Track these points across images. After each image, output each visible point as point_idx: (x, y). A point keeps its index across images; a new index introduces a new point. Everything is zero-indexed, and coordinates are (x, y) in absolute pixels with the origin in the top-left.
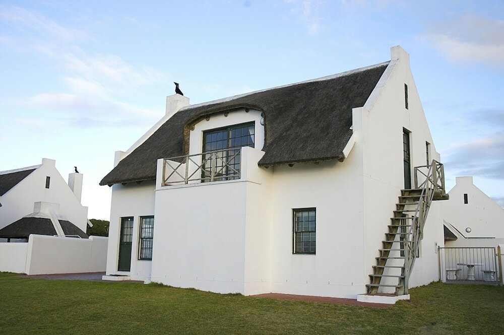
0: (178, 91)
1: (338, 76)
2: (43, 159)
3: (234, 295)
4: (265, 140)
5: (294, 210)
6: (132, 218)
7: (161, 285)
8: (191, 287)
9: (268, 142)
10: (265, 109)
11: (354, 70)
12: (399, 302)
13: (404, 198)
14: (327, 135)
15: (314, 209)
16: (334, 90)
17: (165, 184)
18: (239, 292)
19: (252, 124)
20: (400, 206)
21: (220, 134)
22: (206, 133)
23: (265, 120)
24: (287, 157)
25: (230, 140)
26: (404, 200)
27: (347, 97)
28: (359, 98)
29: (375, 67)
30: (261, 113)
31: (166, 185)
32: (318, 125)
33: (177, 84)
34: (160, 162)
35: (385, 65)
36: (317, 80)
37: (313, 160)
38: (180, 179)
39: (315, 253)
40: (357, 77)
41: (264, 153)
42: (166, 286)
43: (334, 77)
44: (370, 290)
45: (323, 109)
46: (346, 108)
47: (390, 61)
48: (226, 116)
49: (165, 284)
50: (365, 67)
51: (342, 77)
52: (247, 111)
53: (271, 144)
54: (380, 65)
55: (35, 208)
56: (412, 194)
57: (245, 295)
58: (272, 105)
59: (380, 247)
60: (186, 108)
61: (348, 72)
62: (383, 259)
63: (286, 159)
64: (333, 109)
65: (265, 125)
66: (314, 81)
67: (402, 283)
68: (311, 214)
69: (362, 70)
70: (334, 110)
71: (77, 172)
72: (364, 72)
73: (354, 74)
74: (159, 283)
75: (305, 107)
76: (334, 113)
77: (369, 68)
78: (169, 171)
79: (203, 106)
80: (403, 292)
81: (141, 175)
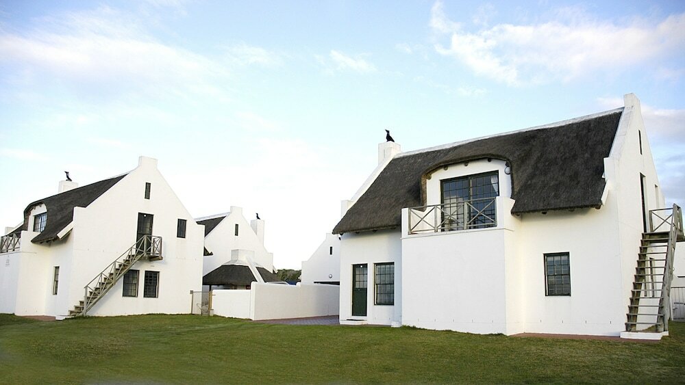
0: (389, 138)
1: (568, 123)
2: (231, 207)
3: (496, 335)
4: (513, 188)
5: (545, 255)
6: (365, 266)
7: (414, 328)
8: (447, 329)
9: (516, 190)
10: (511, 159)
11: (584, 117)
12: (663, 338)
13: (645, 241)
14: (578, 184)
15: (567, 254)
16: (568, 138)
17: (411, 232)
18: (500, 332)
19: (496, 173)
20: (643, 250)
21: (460, 183)
22: (442, 182)
23: (511, 170)
24: (542, 205)
25: (471, 189)
26: (646, 243)
27: (586, 145)
28: (600, 146)
29: (607, 114)
30: (505, 162)
31: (412, 234)
32: (564, 174)
33: (388, 132)
34: (405, 211)
35: (617, 111)
36: (545, 127)
37: (570, 207)
38: (428, 227)
39: (569, 294)
40: (590, 124)
41: (513, 201)
42: (420, 329)
43: (563, 124)
44: (630, 327)
45: (563, 158)
46: (589, 156)
47: (624, 108)
48: (466, 166)
49: (418, 327)
50: (596, 114)
51: (572, 124)
52: (489, 160)
53: (519, 192)
54: (613, 112)
55: (232, 255)
56: (652, 237)
57: (508, 335)
58: (516, 155)
59: (631, 287)
60: (402, 155)
61: (577, 118)
62: (635, 299)
63: (541, 208)
64: (575, 157)
65: (511, 173)
66: (542, 128)
67: (661, 321)
68: (564, 258)
69: (593, 117)
70: (577, 159)
71: (258, 218)
72: (596, 119)
73: (585, 121)
74: (411, 326)
75: (542, 155)
76: (578, 161)
77: (601, 115)
78: (415, 219)
79: (421, 153)
80: (663, 329)
81: (379, 224)
